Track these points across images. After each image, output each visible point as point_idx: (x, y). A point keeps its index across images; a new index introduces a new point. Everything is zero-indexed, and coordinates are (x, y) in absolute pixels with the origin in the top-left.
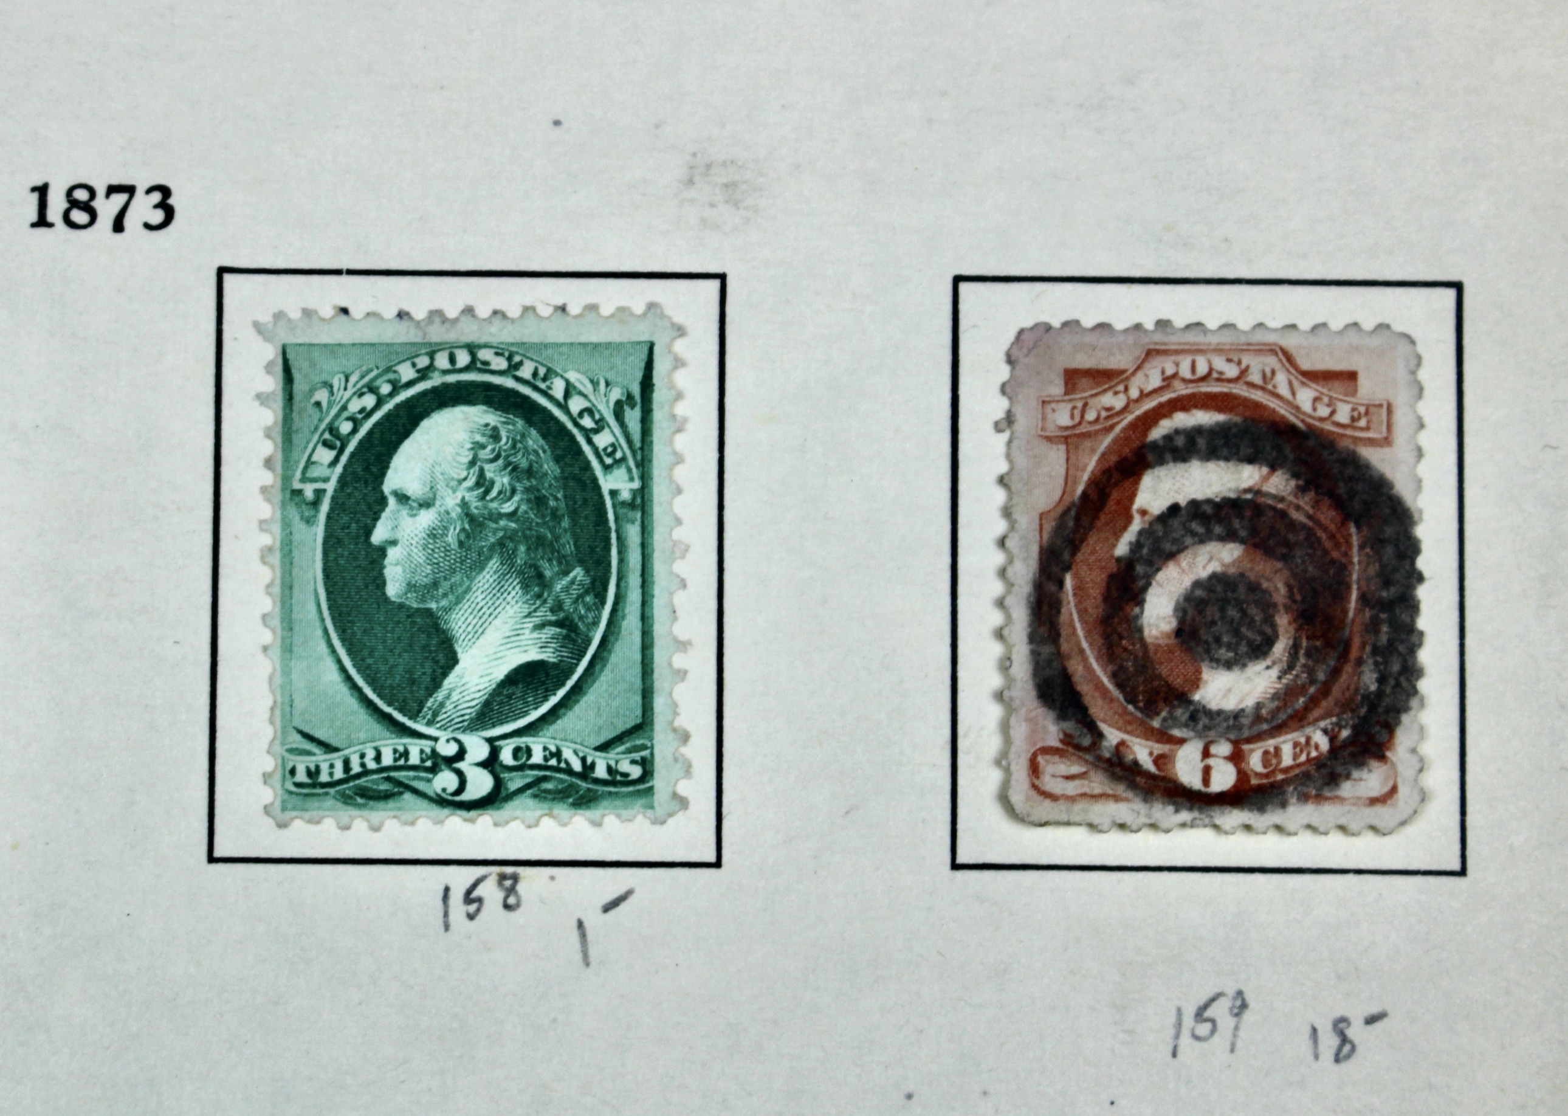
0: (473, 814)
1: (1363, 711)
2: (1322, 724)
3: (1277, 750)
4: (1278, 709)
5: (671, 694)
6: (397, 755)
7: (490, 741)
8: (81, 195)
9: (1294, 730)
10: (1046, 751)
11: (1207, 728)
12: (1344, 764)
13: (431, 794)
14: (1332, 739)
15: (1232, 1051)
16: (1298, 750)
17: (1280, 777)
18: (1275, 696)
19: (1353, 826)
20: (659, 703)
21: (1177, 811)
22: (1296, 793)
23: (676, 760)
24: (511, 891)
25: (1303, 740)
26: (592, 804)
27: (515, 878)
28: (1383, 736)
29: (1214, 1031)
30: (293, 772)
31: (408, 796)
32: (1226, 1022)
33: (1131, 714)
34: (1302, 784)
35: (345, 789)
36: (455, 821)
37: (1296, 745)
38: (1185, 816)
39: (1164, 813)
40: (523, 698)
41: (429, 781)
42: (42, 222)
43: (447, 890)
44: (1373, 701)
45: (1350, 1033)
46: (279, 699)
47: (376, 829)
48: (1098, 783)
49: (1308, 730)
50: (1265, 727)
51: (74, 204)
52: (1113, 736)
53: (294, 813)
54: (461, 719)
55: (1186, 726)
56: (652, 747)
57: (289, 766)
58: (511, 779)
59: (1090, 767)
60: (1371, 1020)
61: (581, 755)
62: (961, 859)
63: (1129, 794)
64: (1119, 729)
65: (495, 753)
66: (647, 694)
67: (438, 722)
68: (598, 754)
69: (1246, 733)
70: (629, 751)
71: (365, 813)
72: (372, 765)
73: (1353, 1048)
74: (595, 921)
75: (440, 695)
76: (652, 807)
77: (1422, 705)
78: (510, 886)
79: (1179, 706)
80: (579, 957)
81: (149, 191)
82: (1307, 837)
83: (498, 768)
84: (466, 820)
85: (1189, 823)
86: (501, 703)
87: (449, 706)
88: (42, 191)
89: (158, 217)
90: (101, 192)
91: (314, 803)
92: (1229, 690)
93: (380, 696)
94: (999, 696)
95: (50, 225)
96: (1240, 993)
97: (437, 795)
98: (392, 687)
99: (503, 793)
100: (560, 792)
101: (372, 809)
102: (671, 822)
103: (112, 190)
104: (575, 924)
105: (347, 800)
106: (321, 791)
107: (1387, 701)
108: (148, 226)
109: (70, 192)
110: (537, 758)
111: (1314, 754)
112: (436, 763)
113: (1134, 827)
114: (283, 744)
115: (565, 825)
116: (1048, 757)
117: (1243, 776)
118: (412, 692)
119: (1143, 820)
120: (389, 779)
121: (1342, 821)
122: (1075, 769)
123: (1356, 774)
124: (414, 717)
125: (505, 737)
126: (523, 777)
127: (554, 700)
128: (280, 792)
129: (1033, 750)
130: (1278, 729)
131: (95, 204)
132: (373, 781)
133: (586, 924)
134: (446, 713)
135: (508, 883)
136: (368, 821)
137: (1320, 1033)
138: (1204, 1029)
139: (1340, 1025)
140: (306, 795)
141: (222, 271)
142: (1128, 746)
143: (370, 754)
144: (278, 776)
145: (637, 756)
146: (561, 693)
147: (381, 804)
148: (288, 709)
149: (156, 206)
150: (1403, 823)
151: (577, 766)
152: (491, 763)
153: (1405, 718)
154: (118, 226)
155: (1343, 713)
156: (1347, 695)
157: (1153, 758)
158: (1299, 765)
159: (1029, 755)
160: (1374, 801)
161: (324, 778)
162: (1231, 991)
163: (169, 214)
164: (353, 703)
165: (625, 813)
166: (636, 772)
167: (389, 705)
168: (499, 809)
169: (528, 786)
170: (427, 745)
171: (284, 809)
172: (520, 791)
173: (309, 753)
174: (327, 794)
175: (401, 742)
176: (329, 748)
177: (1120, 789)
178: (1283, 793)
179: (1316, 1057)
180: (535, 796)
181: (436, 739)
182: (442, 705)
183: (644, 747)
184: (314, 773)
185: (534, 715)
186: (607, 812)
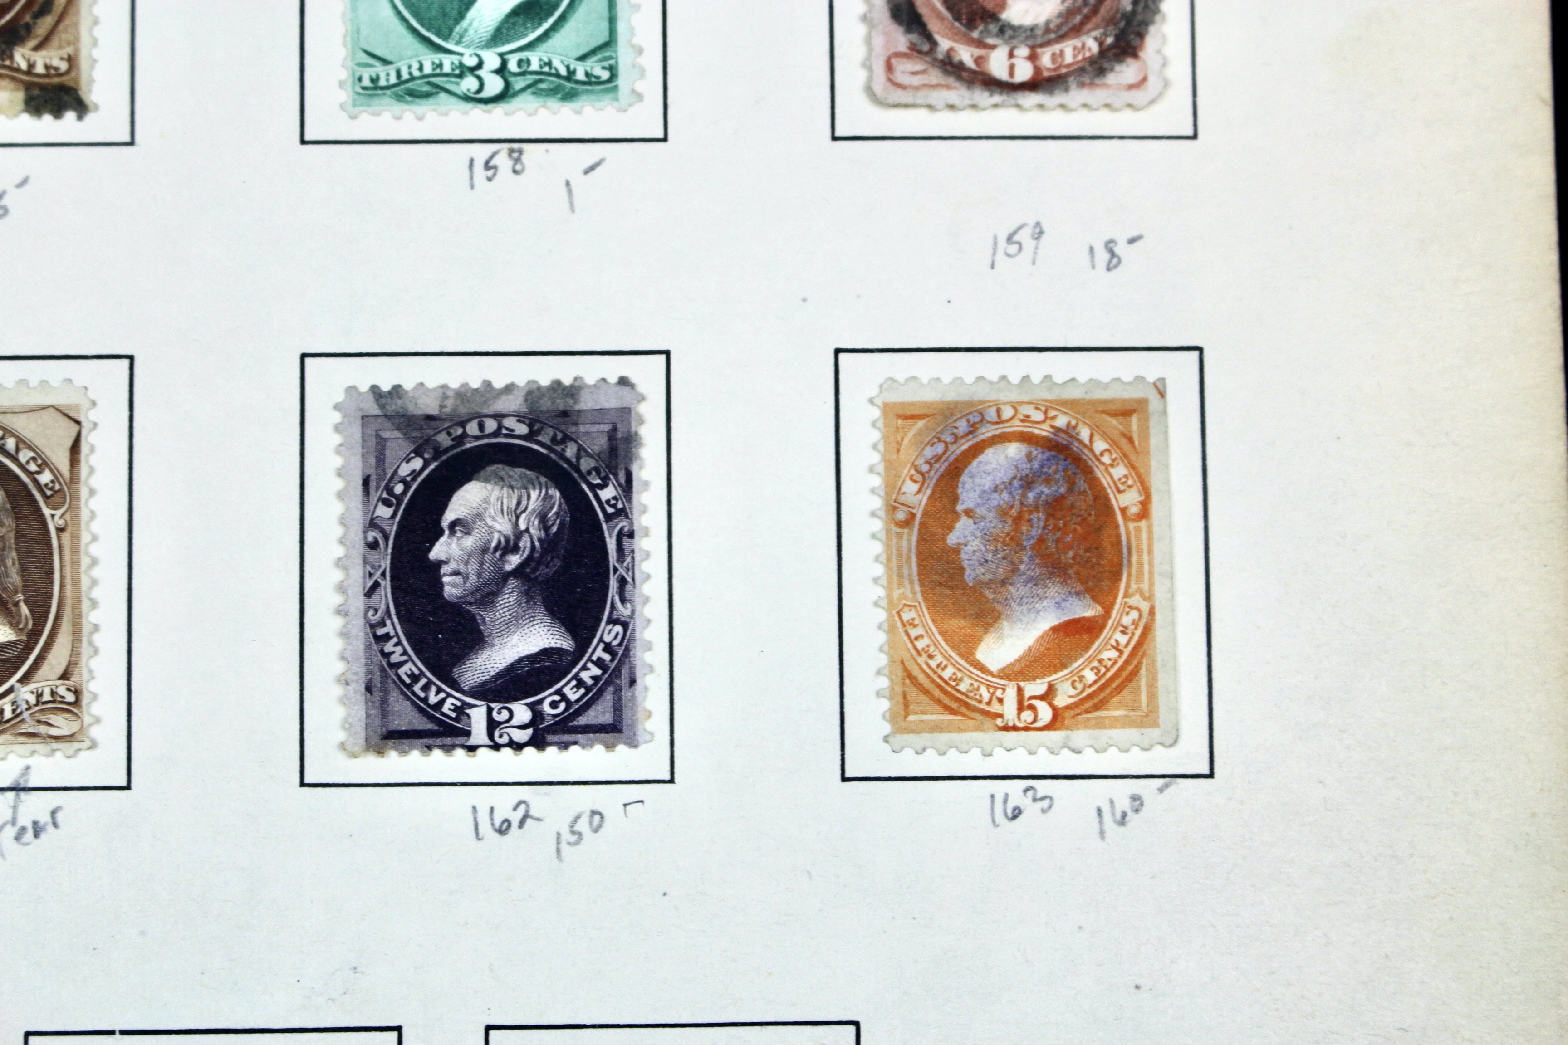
0: (490, 106)
1: (1122, 24)
2: (1095, 33)
3: (1062, 53)
4: (1062, 24)
5: (629, 21)
6: (435, 66)
7: (501, 55)
9: (1074, 38)
10: (898, 55)
11: (1012, 38)
12: (1109, 61)
13: (459, 93)
14: (1101, 44)
15: (1034, 263)
16: (1076, 52)
17: (1064, 71)
18: (1060, 15)
19: (1117, 103)
20: (621, 27)
21: (991, 95)
22: (1075, 82)
23: (634, 66)
24: (517, 160)
25: (1079, 45)
26: (574, 99)
27: (521, 152)
28: (1136, 42)
29: (1020, 249)
30: (360, 79)
31: (443, 95)
32: (1029, 244)
33: (957, 28)
34: (1080, 76)
35: (397, 91)
36: (477, 112)
37: (1075, 48)
38: (997, 98)
39: (982, 97)
40: (524, 25)
41: (457, 84)
43: (472, 161)
44: (1129, 18)
45: (1117, 250)
46: (349, 28)
47: (420, 118)
48: (935, 76)
49: (1084, 38)
50: (1053, 36)
52: (944, 44)
53: (361, 108)
54: (480, 40)
55: (997, 36)
56: (617, 58)
57: (358, 75)
58: (516, 82)
59: (928, 66)
60: (1132, 241)
61: (566, 63)
62: (838, 133)
63: (957, 84)
64: (949, 39)
65: (504, 63)
66: (612, 21)
67: (463, 43)
68: (579, 63)
69: (1039, 41)
70: (601, 60)
71: (413, 107)
72: (416, 73)
73: (1119, 262)
74: (579, 182)
75: (464, 24)
76: (617, 100)
77: (1164, 19)
78: (516, 157)
79: (991, 23)
80: (567, 206)
82: (1084, 113)
83: (507, 74)
84: (485, 111)
85: (1000, 103)
86: (508, 29)
87: (471, 31)
91: (375, 101)
92: (1027, 11)
93: (422, 25)
94: (865, 18)
96: (1038, 224)
97: (464, 94)
98: (430, 19)
99: (511, 91)
100: (551, 90)
101: (417, 104)
102: (631, 110)
104: (564, 183)
105: (399, 98)
106: (379, 92)
107: (1139, 17)
110: (535, 66)
111: (1088, 54)
112: (463, 71)
113: (961, 107)
114: (353, 60)
115: (555, 113)
116: (899, 59)
117: (1037, 70)
118: (444, 22)
119: (967, 102)
120: (429, 83)
121: (1108, 101)
122: (919, 67)
123: (1118, 68)
124: (446, 38)
125: (511, 52)
126: (525, 80)
127: (546, 26)
128: (351, 93)
129: (888, 54)
130: (1062, 38)
132: (417, 85)
133: (572, 183)
134: (469, 36)
135: (515, 155)
136: (414, 113)
137: (1096, 250)
138: (1013, 249)
139: (1110, 246)
140: (370, 95)
142: (955, 51)
143: (415, 66)
144: (349, 83)
145: (606, 64)
146: (551, 21)
147: (424, 101)
148: (356, 35)
150: (1152, 102)
151: (563, 72)
152: (502, 71)
153: (1152, 30)
155: (1107, 26)
156: (1111, 13)
157: (973, 59)
158: (1077, 62)
159: (885, 58)
160: (1131, 87)
161: (382, 83)
162: (1032, 223)
164: (402, 30)
165: (598, 104)
166: (605, 75)
167: (429, 30)
168: (508, 102)
169: (529, 86)
170: (455, 59)
171: (354, 105)
172: (523, 90)
173: (370, 66)
174: (384, 94)
175: (438, 57)
176: (385, 62)
177: (951, 81)
178: (1066, 82)
179: (1093, 267)
180: (534, 93)
181: (461, 55)
182: (466, 30)
183: (611, 58)
184: (374, 80)
185: (532, 36)
186: (585, 103)
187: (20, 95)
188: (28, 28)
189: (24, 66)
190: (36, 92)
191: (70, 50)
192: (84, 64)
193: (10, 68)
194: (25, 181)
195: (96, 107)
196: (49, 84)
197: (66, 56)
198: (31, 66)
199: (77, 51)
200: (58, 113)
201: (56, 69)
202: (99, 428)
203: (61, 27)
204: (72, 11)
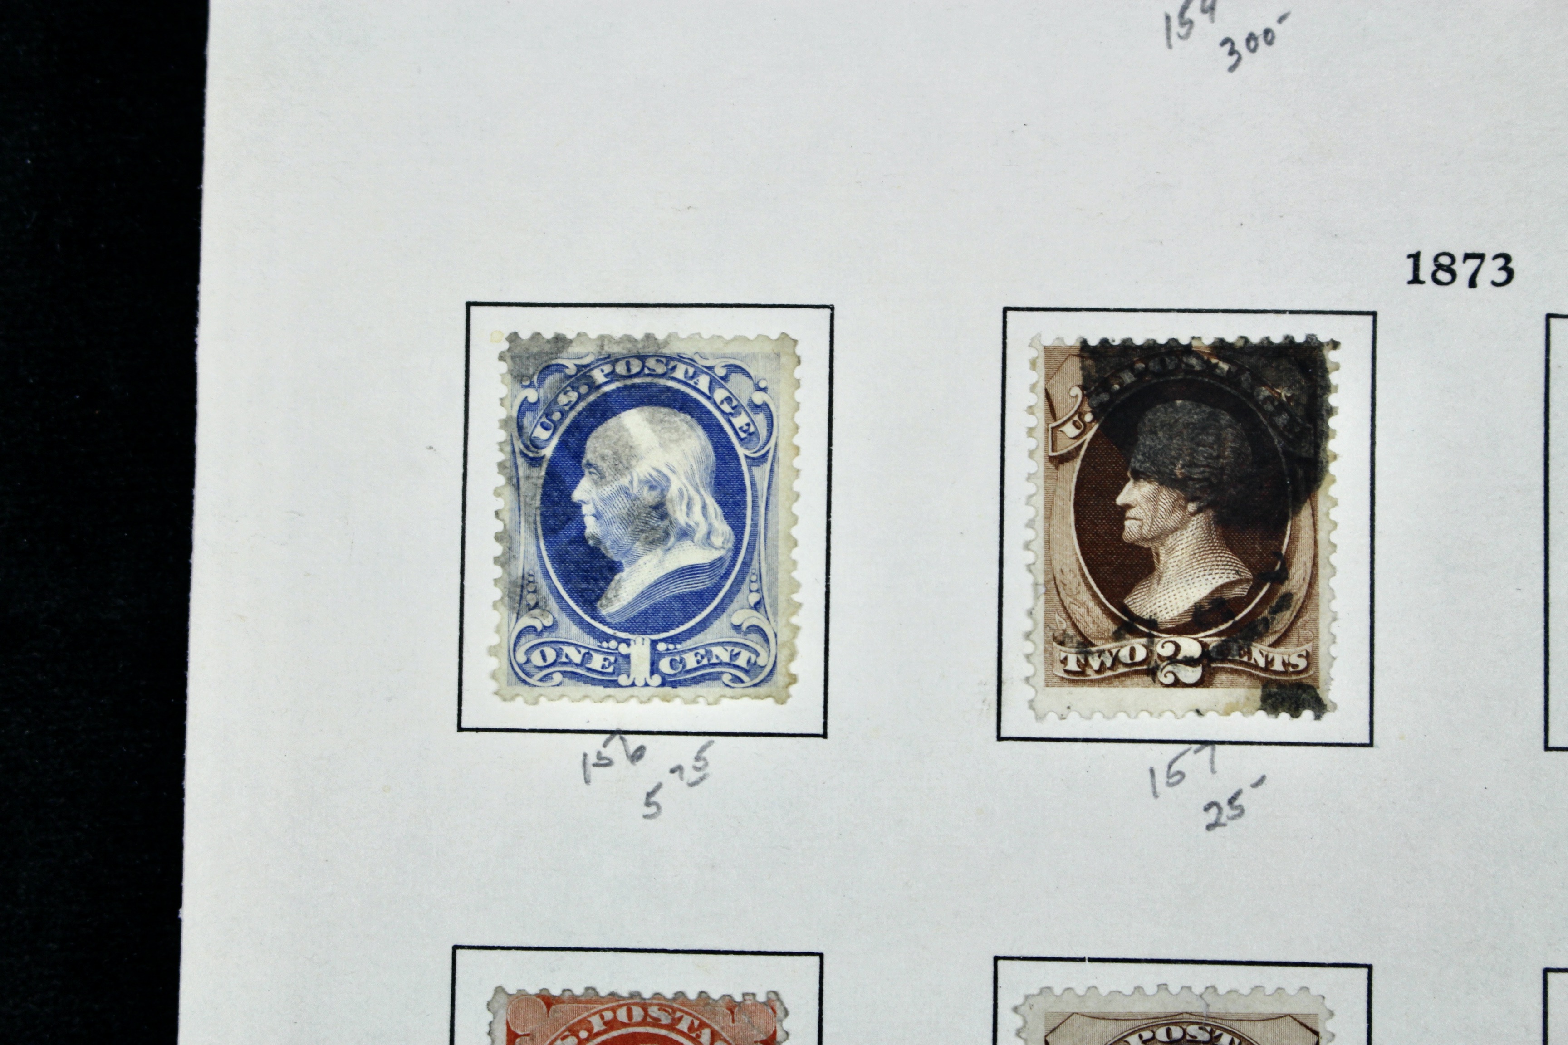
8: (1445, 260)
42: (1416, 280)
51: (1440, 267)
81: (1496, 257)
88: (1416, 257)
89: (1502, 276)
90: (1459, 258)
95: (1422, 283)
103: (1468, 256)
108: (1494, 283)
109: (1436, 259)
131: (1454, 267)
141: (1549, 316)
149: (1500, 269)
154: (1472, 283)
163: (1510, 274)
187: (1258, 693)
188: (1267, 623)
189: (1262, 663)
190: (1274, 690)
191: (1308, 647)
192: (1322, 663)
193: (1247, 664)
194: (1261, 781)
195: (1335, 707)
196: (1287, 681)
197: (1304, 653)
198: (1269, 663)
199: (1316, 648)
200: (1295, 713)
201: (1297, 666)
202: (1337, 1039)
203: (1300, 622)
204: (1311, 606)
